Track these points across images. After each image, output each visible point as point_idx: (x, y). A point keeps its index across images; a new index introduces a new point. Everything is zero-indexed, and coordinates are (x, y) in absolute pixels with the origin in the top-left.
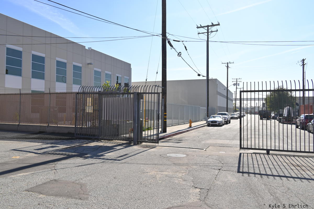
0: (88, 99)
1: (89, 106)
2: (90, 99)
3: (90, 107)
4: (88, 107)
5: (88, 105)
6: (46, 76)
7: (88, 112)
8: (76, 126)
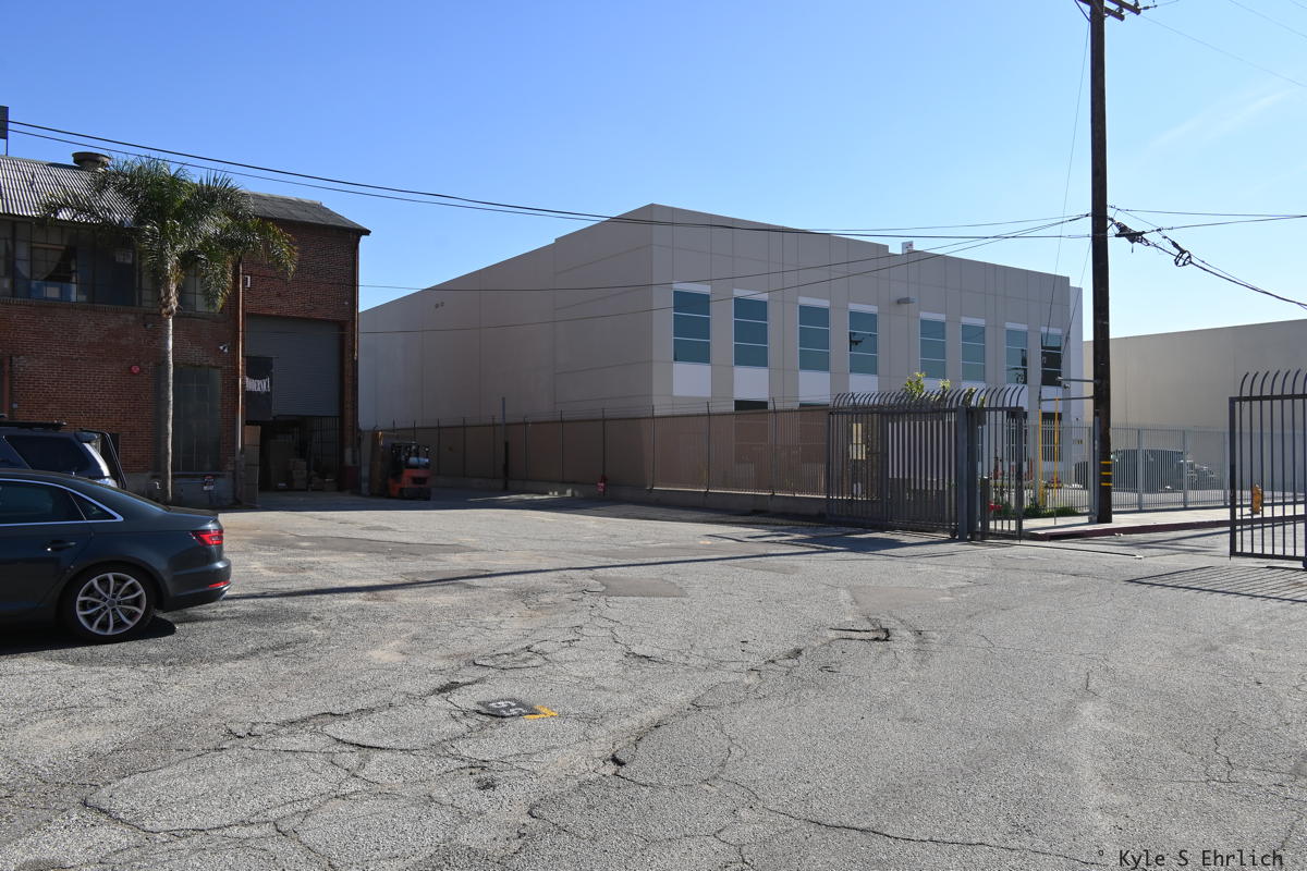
0: (854, 425)
1: (857, 444)
2: (860, 425)
3: (859, 446)
4: (855, 447)
5: (855, 442)
6: (772, 356)
7: (855, 457)
8: (828, 496)
